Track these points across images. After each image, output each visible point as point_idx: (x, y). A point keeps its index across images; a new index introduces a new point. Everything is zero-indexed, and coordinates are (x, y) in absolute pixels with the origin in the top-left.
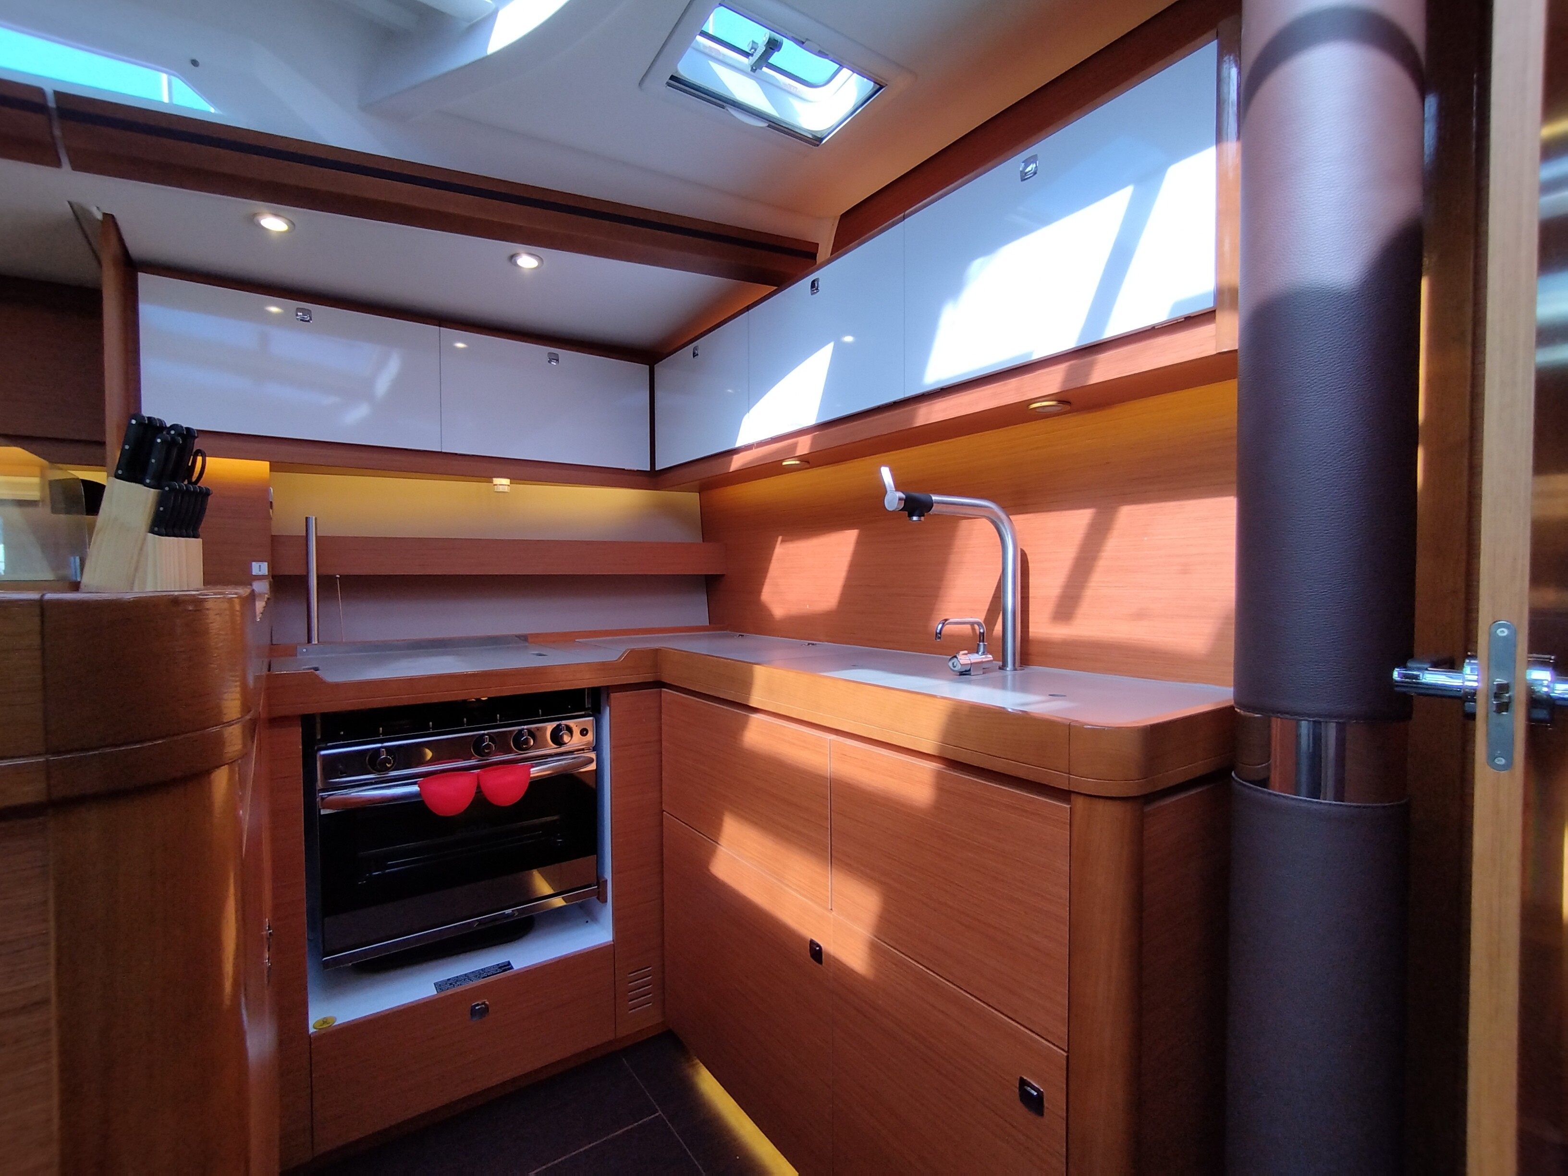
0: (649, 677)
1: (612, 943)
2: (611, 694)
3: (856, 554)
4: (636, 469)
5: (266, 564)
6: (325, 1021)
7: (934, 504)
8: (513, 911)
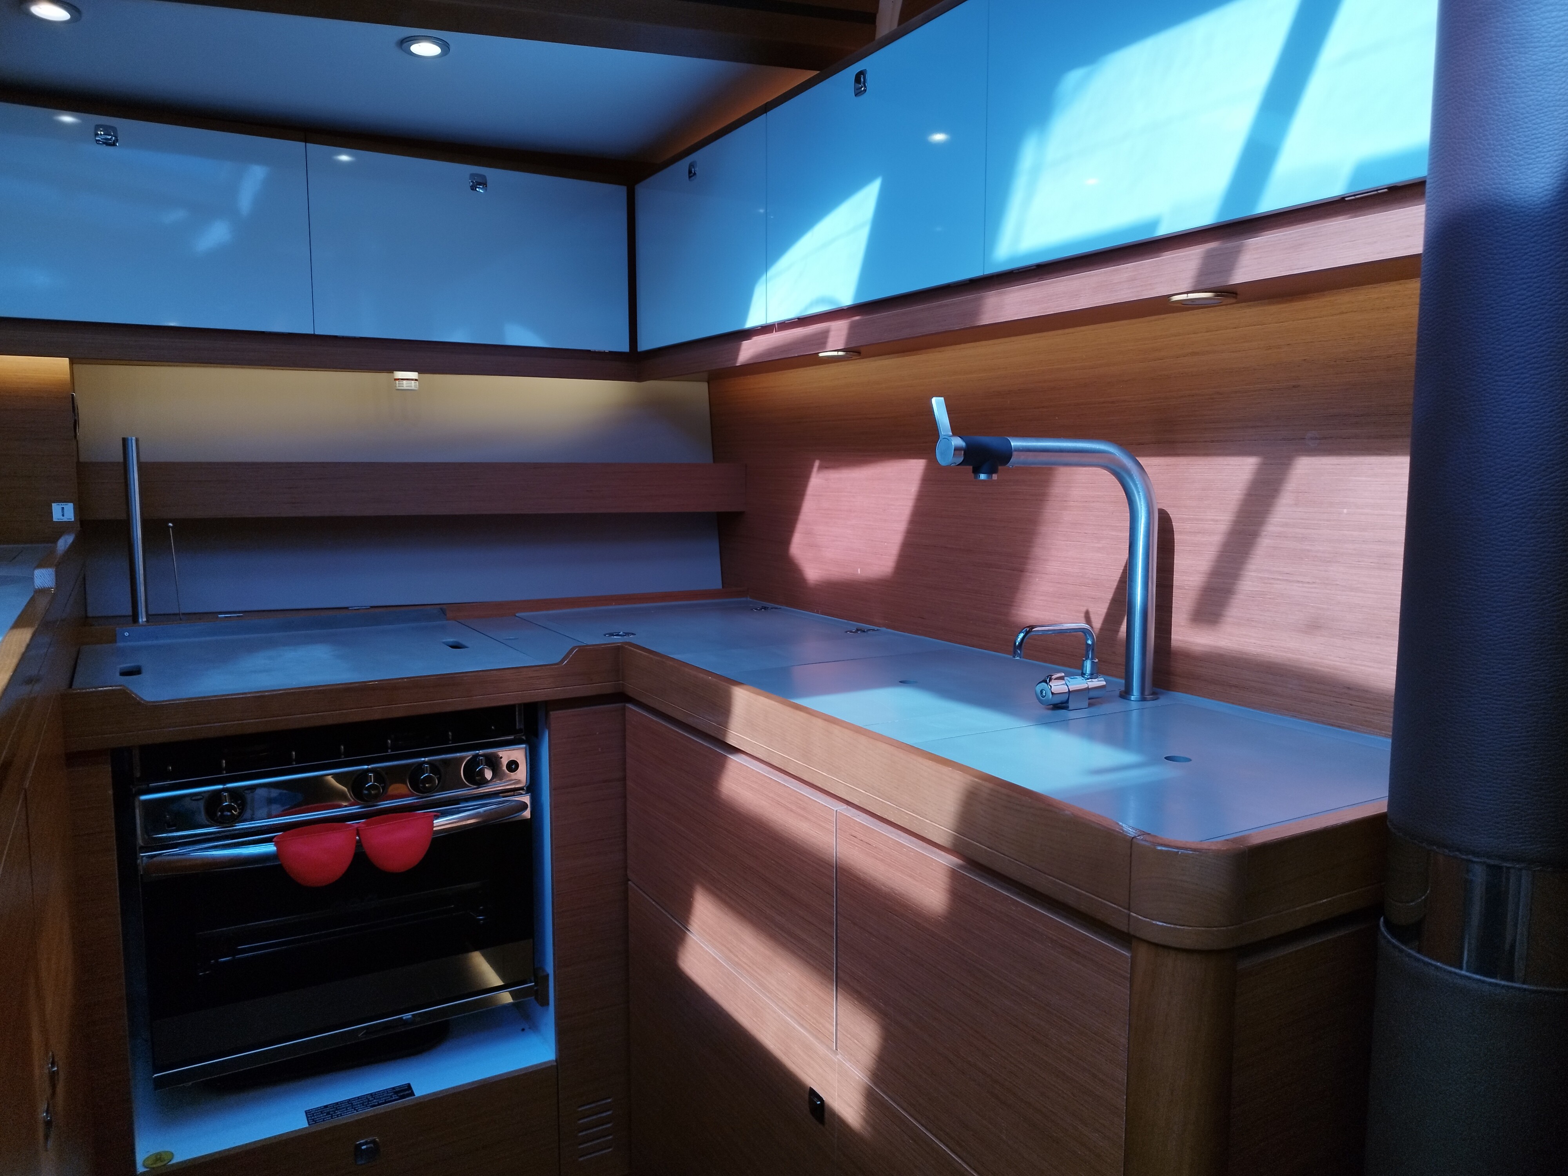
0: (607, 687)
1: (555, 1064)
2: (551, 713)
3: (922, 497)
4: (607, 349)
5: (71, 505)
6: (158, 1157)
7: (1015, 454)
8: (413, 1015)
